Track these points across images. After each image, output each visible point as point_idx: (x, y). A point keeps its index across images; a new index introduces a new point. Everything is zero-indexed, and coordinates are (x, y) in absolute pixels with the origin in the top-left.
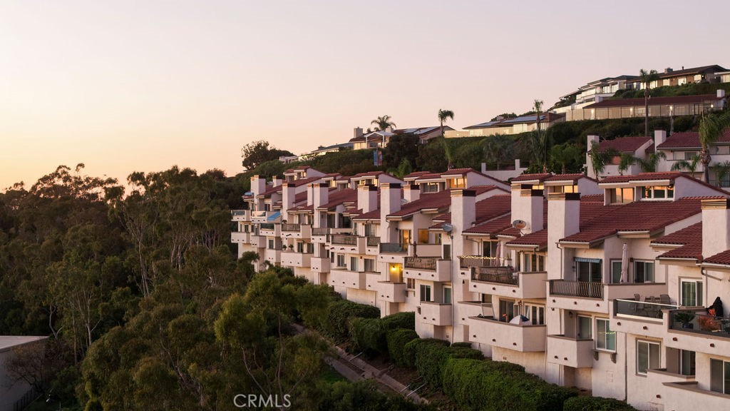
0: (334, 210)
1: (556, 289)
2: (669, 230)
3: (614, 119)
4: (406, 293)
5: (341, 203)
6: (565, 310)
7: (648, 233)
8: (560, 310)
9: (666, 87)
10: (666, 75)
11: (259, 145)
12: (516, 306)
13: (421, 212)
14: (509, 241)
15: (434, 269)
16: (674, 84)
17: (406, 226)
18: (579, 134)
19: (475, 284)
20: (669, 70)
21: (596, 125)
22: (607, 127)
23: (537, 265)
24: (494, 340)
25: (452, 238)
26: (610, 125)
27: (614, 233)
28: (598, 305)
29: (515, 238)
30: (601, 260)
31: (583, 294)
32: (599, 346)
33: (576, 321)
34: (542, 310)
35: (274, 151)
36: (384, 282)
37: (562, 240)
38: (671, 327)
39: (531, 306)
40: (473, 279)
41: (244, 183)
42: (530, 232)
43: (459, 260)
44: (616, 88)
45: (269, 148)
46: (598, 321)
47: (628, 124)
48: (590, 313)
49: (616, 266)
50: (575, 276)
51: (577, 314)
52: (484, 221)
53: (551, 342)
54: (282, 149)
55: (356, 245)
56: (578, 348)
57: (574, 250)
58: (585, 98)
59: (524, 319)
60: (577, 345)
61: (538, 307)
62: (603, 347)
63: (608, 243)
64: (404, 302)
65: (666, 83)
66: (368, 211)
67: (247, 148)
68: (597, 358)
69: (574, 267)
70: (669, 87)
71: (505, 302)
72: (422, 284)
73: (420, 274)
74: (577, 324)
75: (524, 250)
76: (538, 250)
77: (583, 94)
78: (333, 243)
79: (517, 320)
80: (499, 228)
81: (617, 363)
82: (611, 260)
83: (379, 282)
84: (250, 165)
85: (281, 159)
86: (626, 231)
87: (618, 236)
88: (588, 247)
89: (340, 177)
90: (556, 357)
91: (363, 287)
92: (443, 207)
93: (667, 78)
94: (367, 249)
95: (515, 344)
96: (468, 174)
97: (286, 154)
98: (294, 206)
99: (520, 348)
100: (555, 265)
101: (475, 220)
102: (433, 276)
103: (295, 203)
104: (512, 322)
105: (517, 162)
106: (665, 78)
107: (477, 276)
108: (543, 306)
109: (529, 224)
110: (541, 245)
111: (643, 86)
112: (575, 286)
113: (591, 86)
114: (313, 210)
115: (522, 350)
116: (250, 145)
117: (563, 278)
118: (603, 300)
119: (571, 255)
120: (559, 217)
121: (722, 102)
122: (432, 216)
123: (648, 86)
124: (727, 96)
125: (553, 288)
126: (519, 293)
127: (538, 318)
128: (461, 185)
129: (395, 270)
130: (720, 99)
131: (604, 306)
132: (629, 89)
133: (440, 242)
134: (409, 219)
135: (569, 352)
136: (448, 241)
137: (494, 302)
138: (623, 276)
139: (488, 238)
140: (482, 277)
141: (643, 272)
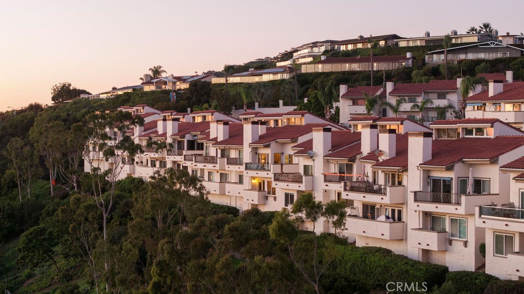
0: (184, 138)
1: (417, 197)
3: (336, 72)
4: (267, 198)
5: (189, 133)
6: (423, 212)
7: (489, 161)
8: (419, 211)
9: (360, 49)
10: (359, 40)
11: (64, 85)
12: (378, 209)
13: (276, 142)
14: (374, 164)
15: (301, 182)
16: (366, 47)
17: (263, 151)
18: (312, 82)
19: (347, 193)
20: (361, 37)
21: (324, 76)
22: (333, 77)
23: (395, 181)
24: (364, 232)
25: (314, 160)
26: (334, 76)
27: (460, 160)
28: (456, 209)
29: (375, 162)
30: (452, 178)
31: (436, 200)
32: (452, 236)
33: (429, 219)
34: (400, 212)
35: (75, 90)
36: (246, 190)
37: (422, 164)
39: (390, 209)
40: (345, 190)
41: (77, 115)
42: (388, 158)
43: (323, 176)
44: (323, 49)
45: (71, 88)
46: (451, 219)
47: (346, 76)
48: (445, 214)
49: (463, 183)
50: (429, 189)
51: (431, 214)
52: (338, 149)
53: (410, 232)
54: (81, 89)
55: (216, 163)
56: (438, 237)
57: (429, 171)
58: (302, 55)
59: (388, 218)
60: (438, 235)
61: (396, 209)
62: (456, 236)
63: (458, 166)
64: (264, 204)
65: (360, 46)
66: (222, 139)
67: (55, 87)
68: (451, 244)
69: (428, 183)
70: (362, 49)
71: (368, 205)
72: (286, 192)
73: (288, 185)
74: (431, 222)
75: (384, 170)
76: (401, 171)
77: (299, 53)
78: (195, 162)
79: (382, 218)
80: (354, 154)
81: (468, 247)
82: (458, 178)
83: (244, 190)
84: (57, 100)
85: (82, 96)
86: (470, 158)
87: (463, 162)
88: (444, 169)
89: (175, 113)
90: (419, 244)
91: (222, 193)
92: (294, 138)
93: (360, 43)
94: (226, 166)
95: (382, 235)
96: (305, 115)
97: (84, 92)
98: (143, 133)
99: (387, 237)
100: (414, 180)
101: (331, 149)
102: (299, 186)
103: (144, 131)
104: (378, 219)
105: (281, 102)
106: (359, 43)
107: (348, 188)
108: (402, 209)
109: (386, 152)
110: (403, 167)
111: (343, 48)
112: (429, 196)
113: (304, 47)
114: (166, 137)
115: (388, 239)
116: (58, 86)
117: (421, 190)
118: (461, 205)
119: (427, 174)
120: (417, 148)
121: (410, 61)
122: (284, 144)
123: (346, 48)
124: (413, 58)
125: (411, 197)
126: (386, 200)
127: (396, 217)
128: (298, 123)
129: (256, 182)
130: (409, 59)
131: (461, 210)
132: (333, 49)
133: (290, 162)
134: (268, 146)
135: (431, 240)
136: (309, 162)
137: (358, 205)
138: (470, 189)
139: (345, 161)
140: (353, 189)
141: (479, 186)
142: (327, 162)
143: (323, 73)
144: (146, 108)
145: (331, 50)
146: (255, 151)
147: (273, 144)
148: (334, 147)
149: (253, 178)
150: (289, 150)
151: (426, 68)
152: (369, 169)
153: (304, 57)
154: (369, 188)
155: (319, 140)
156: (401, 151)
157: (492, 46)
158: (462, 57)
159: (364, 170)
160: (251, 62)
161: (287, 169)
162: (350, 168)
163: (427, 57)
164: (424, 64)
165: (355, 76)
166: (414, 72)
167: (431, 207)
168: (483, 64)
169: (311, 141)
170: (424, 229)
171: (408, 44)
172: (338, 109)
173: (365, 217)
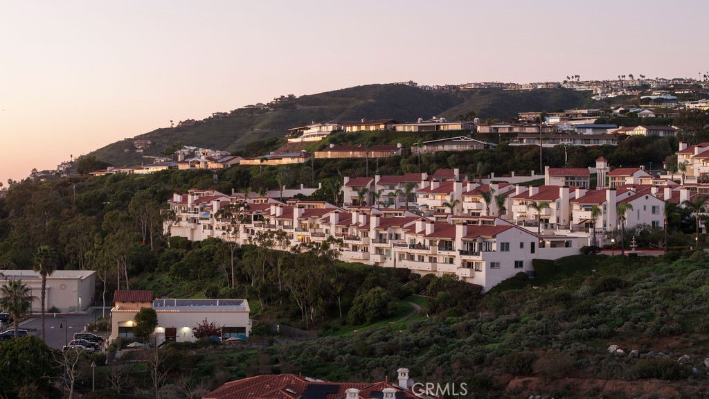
1: (373, 241)
2: (405, 226)
3: (342, 158)
5: (255, 210)
6: (376, 247)
7: (400, 226)
8: (374, 247)
12: (358, 247)
13: (311, 217)
15: (325, 237)
16: (368, 130)
19: (346, 241)
23: (366, 235)
24: (352, 257)
25: (330, 226)
27: (390, 226)
29: (357, 227)
30: (386, 234)
31: (381, 242)
32: (386, 256)
37: (375, 228)
38: (410, 248)
39: (363, 247)
42: (362, 225)
43: (334, 234)
44: (331, 129)
46: (386, 249)
48: (384, 248)
49: (391, 236)
50: (378, 238)
51: (380, 248)
53: (371, 256)
55: (276, 228)
59: (362, 250)
60: (381, 256)
61: (366, 247)
62: (388, 256)
63: (389, 229)
65: (362, 129)
66: (279, 215)
68: (385, 259)
69: (378, 235)
70: (365, 132)
71: (354, 246)
73: (318, 238)
74: (379, 251)
75: (361, 230)
77: (309, 131)
79: (360, 250)
80: (349, 224)
81: (391, 259)
82: (389, 233)
85: (109, 169)
86: (394, 226)
88: (383, 230)
90: (374, 260)
92: (320, 215)
93: (363, 125)
95: (360, 257)
96: (325, 203)
100: (372, 235)
101: (338, 221)
107: (346, 238)
108: (368, 247)
109: (362, 223)
110: (368, 229)
112: (378, 240)
113: (314, 126)
115: (362, 259)
117: (375, 238)
118: (388, 244)
119: (377, 231)
120: (374, 221)
121: (400, 151)
122: (315, 218)
123: (352, 129)
124: (403, 147)
125: (371, 241)
126: (361, 243)
127: (366, 250)
128: (321, 207)
129: (300, 237)
130: (399, 149)
131: (389, 246)
132: (339, 130)
133: (318, 228)
134: (307, 219)
135: (378, 258)
136: (328, 228)
137: (350, 246)
138: (393, 237)
139: (345, 227)
140: (348, 239)
141: (397, 237)
142: (337, 227)
143: (332, 159)
144: (215, 192)
145: (338, 131)
146: (300, 222)
147: (309, 218)
148: (340, 220)
149: (299, 235)
150: (318, 221)
151: (411, 157)
152: (355, 230)
153: (314, 136)
154: (355, 238)
155: (333, 217)
156: (368, 223)
157: (463, 140)
158: (440, 148)
159: (353, 231)
160: (239, 109)
161: (317, 231)
162: (347, 230)
163: (412, 148)
164: (410, 153)
165: (357, 162)
166: (402, 160)
167: (378, 245)
168: (453, 156)
169: (329, 217)
170: (376, 254)
171: (404, 129)
172: (343, 192)
173: (353, 250)
